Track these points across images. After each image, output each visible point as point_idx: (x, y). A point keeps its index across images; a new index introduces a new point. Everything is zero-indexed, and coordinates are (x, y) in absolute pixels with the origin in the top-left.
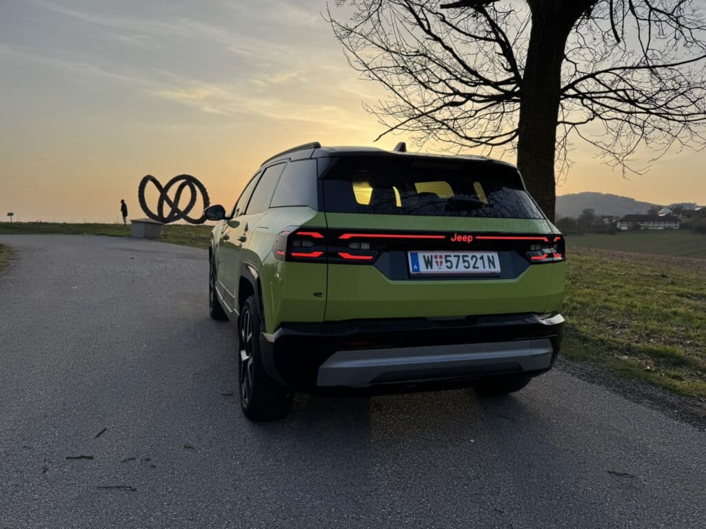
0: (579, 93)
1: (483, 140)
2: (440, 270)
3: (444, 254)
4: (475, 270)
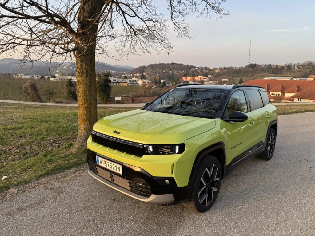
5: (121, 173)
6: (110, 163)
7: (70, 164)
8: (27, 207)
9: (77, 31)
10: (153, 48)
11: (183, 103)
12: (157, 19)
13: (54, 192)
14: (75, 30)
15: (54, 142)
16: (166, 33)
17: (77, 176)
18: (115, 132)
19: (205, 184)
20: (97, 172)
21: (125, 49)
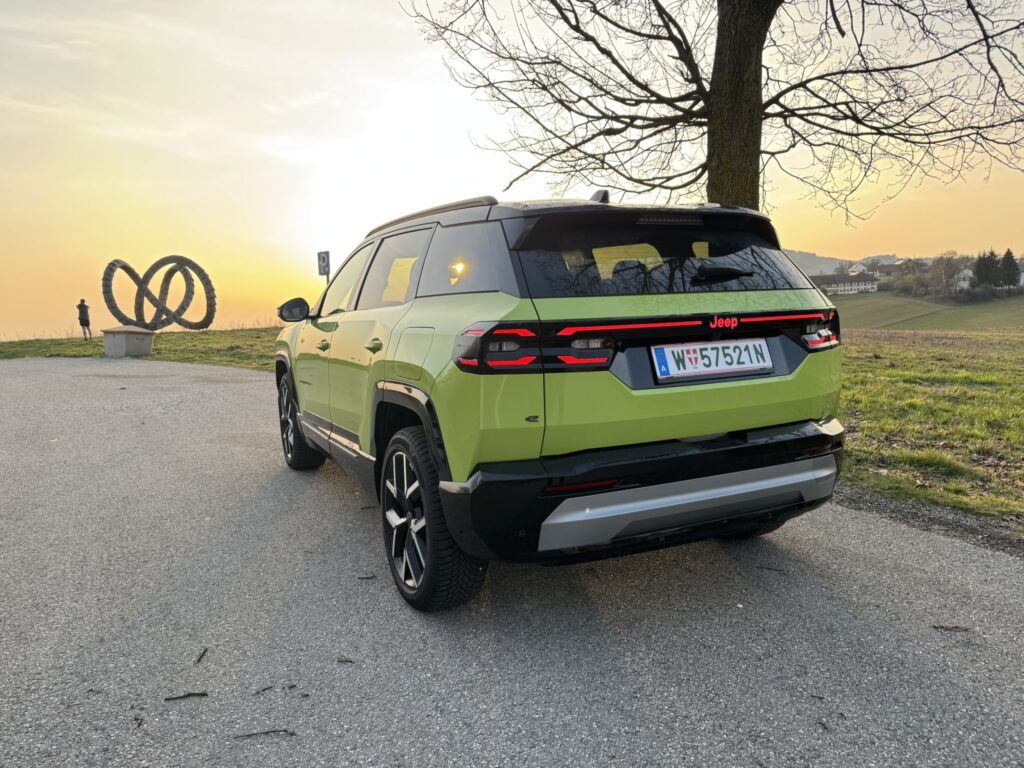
0: (787, 109)
1: (657, 182)
2: (696, 371)
3: (697, 346)
4: (741, 367)
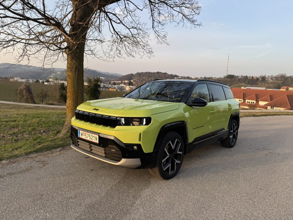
5: (97, 142)
6: (89, 135)
7: (56, 145)
8: (16, 172)
9: (69, 33)
10: (137, 53)
11: (158, 94)
12: (140, 28)
13: (40, 164)
14: (68, 32)
15: (44, 132)
16: (148, 40)
17: (61, 154)
18: (95, 109)
19: (168, 155)
20: (79, 145)
21: (112, 53)
